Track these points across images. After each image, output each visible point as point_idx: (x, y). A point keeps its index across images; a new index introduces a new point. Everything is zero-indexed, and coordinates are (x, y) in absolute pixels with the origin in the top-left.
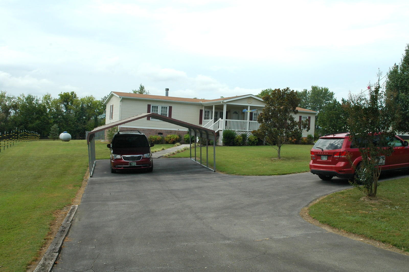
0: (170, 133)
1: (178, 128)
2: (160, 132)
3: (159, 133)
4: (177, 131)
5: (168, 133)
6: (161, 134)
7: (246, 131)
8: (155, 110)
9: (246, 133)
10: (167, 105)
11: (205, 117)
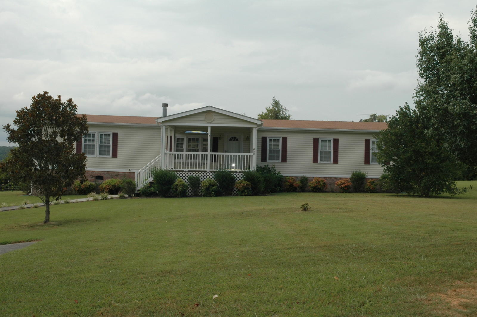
0: (116, 176)
1: (129, 169)
2: (99, 175)
3: (96, 177)
4: (128, 173)
5: (112, 176)
6: (101, 178)
7: (205, 172)
8: (89, 140)
9: (205, 174)
10: (111, 131)
11: (176, 149)
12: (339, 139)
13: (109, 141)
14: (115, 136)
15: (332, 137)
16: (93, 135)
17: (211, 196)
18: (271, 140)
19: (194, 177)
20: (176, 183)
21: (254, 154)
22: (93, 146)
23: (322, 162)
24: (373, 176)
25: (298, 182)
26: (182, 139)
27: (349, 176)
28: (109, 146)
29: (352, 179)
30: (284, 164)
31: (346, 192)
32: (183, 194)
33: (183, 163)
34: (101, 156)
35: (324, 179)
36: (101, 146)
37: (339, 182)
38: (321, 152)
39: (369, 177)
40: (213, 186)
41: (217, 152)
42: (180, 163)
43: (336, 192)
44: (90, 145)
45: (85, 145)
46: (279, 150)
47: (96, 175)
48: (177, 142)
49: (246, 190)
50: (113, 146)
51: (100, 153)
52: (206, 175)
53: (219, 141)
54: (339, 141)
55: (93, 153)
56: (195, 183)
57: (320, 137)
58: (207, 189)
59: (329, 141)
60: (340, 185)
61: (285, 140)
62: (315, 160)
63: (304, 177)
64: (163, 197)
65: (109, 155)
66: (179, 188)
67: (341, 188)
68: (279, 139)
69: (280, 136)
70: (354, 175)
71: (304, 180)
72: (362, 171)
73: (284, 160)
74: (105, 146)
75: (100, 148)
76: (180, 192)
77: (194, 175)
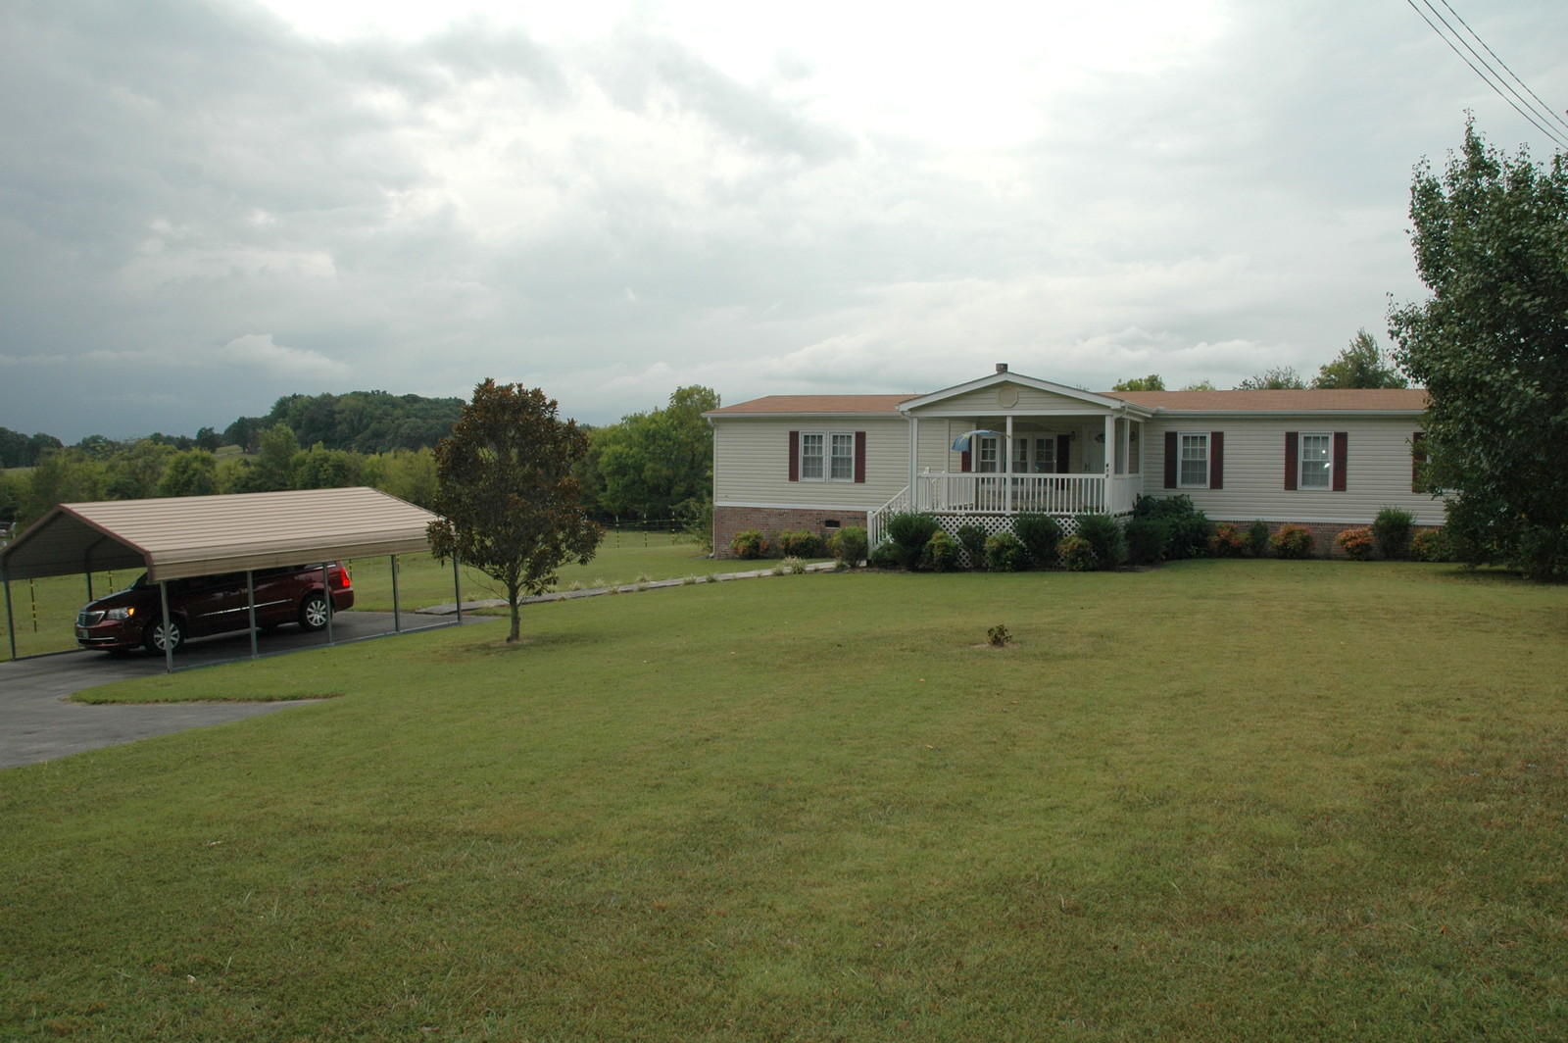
0: (864, 520)
2: (831, 518)
3: (827, 522)
5: (856, 520)
6: (836, 524)
7: (1001, 516)
8: (813, 448)
9: (1001, 520)
10: (851, 430)
11: (982, 463)
12: (1349, 433)
13: (849, 449)
14: (861, 438)
15: (1330, 430)
16: (820, 437)
17: (1004, 571)
18: (1186, 438)
19: (970, 529)
20: (931, 542)
21: (1107, 476)
22: (821, 459)
23: (1306, 488)
24: (1434, 519)
25: (1243, 536)
26: (994, 441)
27: (1371, 520)
28: (850, 459)
29: (1377, 528)
30: (1217, 492)
31: (1359, 560)
32: (949, 564)
33: (994, 492)
34: (835, 480)
35: (1304, 528)
36: (834, 461)
37: (1342, 536)
38: (1305, 464)
39: (1419, 522)
40: (1008, 548)
41: (1066, 472)
42: (989, 492)
43: (1337, 558)
44: (814, 459)
45: (805, 458)
46: (1205, 462)
47: (825, 518)
48: (983, 447)
49: (1079, 559)
50: (856, 458)
51: (834, 474)
52: (1004, 524)
53: (1071, 443)
54: (1349, 438)
55: (820, 475)
56: (973, 538)
57: (1303, 430)
58: (997, 553)
59: (1323, 438)
60: (1344, 542)
61: (1218, 439)
62: (1290, 484)
63: (1258, 523)
64: (909, 570)
65: (849, 476)
66: (937, 552)
67: (1348, 549)
68: (1205, 437)
69: (1206, 430)
70: (1382, 517)
71: (1259, 531)
72: (1404, 509)
73: (1217, 482)
74: (842, 459)
75: (833, 465)
76: (939, 560)
77: (970, 523)
